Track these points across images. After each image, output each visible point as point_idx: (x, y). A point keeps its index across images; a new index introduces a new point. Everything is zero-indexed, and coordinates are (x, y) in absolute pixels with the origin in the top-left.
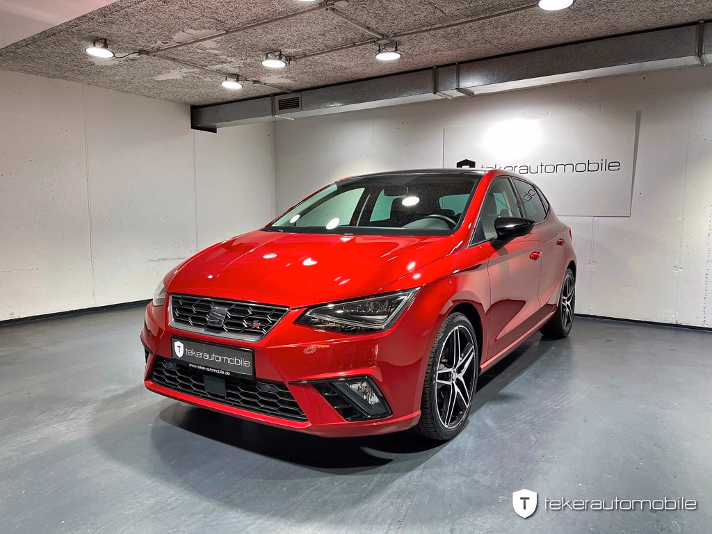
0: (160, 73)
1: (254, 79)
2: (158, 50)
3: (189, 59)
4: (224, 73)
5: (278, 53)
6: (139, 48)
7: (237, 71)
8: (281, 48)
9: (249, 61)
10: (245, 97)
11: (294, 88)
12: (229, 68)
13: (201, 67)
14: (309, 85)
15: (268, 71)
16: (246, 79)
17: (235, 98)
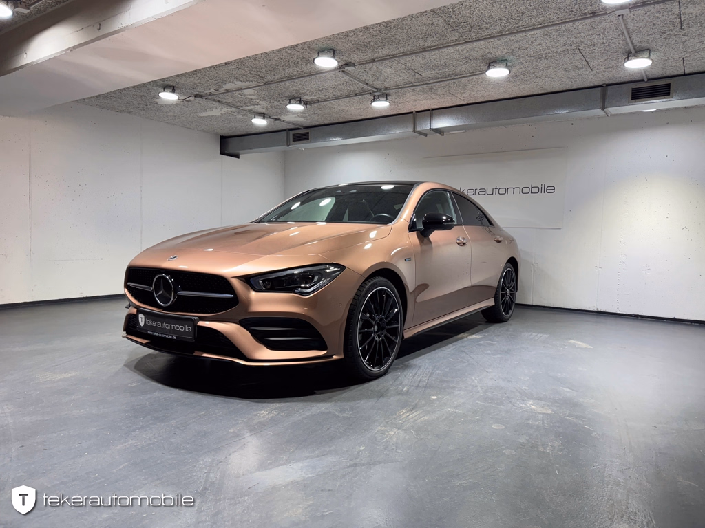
0: (205, 111)
1: (276, 117)
2: (210, 94)
3: (230, 101)
4: (254, 112)
5: (298, 99)
6: (195, 93)
7: (264, 111)
8: (301, 96)
9: (275, 104)
10: (266, 131)
11: (305, 125)
12: (259, 109)
13: (238, 107)
14: (317, 123)
15: (288, 112)
16: (270, 117)
17: (257, 131)
